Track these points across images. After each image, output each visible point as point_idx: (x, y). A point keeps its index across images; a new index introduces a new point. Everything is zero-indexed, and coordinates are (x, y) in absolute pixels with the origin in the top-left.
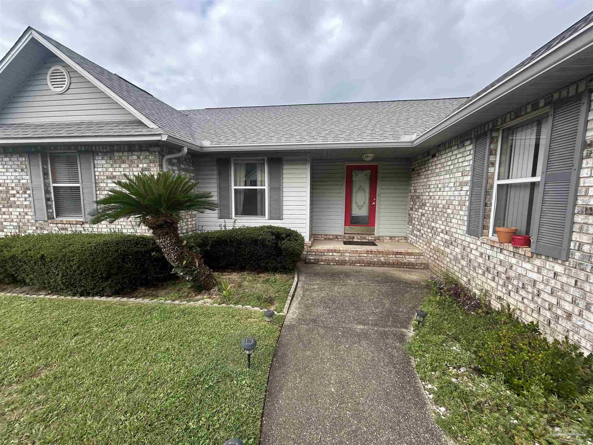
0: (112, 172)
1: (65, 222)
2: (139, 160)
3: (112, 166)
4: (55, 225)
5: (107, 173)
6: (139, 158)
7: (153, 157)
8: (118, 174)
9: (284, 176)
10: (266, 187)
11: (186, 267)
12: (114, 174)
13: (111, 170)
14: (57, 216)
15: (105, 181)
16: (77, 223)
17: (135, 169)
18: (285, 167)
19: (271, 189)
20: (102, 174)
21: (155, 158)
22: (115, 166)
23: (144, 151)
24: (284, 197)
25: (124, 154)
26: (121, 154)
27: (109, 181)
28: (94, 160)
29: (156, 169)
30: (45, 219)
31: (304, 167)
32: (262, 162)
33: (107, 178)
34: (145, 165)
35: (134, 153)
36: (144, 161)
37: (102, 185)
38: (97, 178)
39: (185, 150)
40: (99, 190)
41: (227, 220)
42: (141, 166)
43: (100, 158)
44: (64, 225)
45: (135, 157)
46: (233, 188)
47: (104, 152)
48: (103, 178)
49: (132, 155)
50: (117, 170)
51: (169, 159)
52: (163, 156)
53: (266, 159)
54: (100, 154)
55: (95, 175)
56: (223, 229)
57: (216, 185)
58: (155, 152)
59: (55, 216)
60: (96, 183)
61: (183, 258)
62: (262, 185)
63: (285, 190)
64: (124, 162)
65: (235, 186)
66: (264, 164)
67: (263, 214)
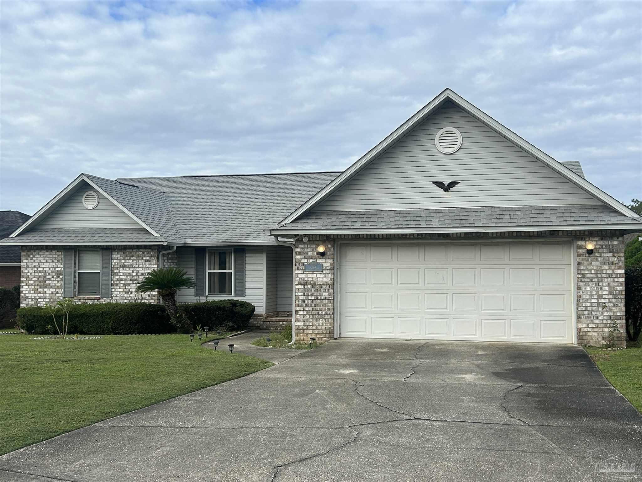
0: (124, 263)
1: (86, 298)
2: (144, 255)
3: (124, 259)
4: (78, 301)
5: (120, 264)
6: (143, 253)
7: (153, 253)
8: (128, 264)
9: (247, 262)
10: (232, 271)
11: (178, 318)
12: (125, 264)
13: (123, 261)
14: (78, 294)
15: (118, 269)
16: (96, 298)
17: (140, 261)
18: (247, 255)
19: (236, 272)
20: (117, 264)
21: (155, 253)
22: (126, 258)
23: (148, 248)
24: (246, 279)
25: (133, 251)
26: (131, 251)
27: (121, 269)
28: (112, 254)
29: (155, 261)
30: (71, 296)
31: (261, 255)
32: (230, 251)
33: (120, 267)
34: (148, 258)
35: (141, 250)
36: (146, 256)
37: (116, 271)
38: (113, 267)
39: (175, 248)
40: (113, 275)
41: (201, 298)
42: (145, 258)
43: (116, 253)
44: (85, 300)
45: (141, 253)
46: (207, 271)
47: (120, 249)
48: (117, 266)
49: (139, 251)
50: (127, 261)
51: (163, 254)
52: (160, 252)
53: (233, 250)
54: (116, 251)
55: (112, 265)
56: (198, 302)
57: (193, 269)
58: (155, 249)
59: (77, 294)
60: (112, 270)
61: (177, 312)
62: (229, 269)
63: (247, 273)
64: (133, 256)
65: (208, 270)
66: (231, 252)
67: (230, 292)
